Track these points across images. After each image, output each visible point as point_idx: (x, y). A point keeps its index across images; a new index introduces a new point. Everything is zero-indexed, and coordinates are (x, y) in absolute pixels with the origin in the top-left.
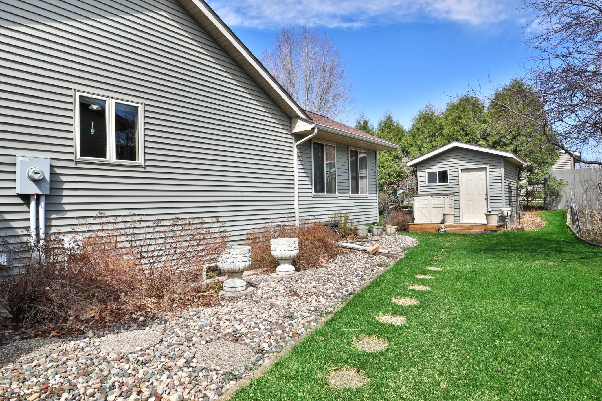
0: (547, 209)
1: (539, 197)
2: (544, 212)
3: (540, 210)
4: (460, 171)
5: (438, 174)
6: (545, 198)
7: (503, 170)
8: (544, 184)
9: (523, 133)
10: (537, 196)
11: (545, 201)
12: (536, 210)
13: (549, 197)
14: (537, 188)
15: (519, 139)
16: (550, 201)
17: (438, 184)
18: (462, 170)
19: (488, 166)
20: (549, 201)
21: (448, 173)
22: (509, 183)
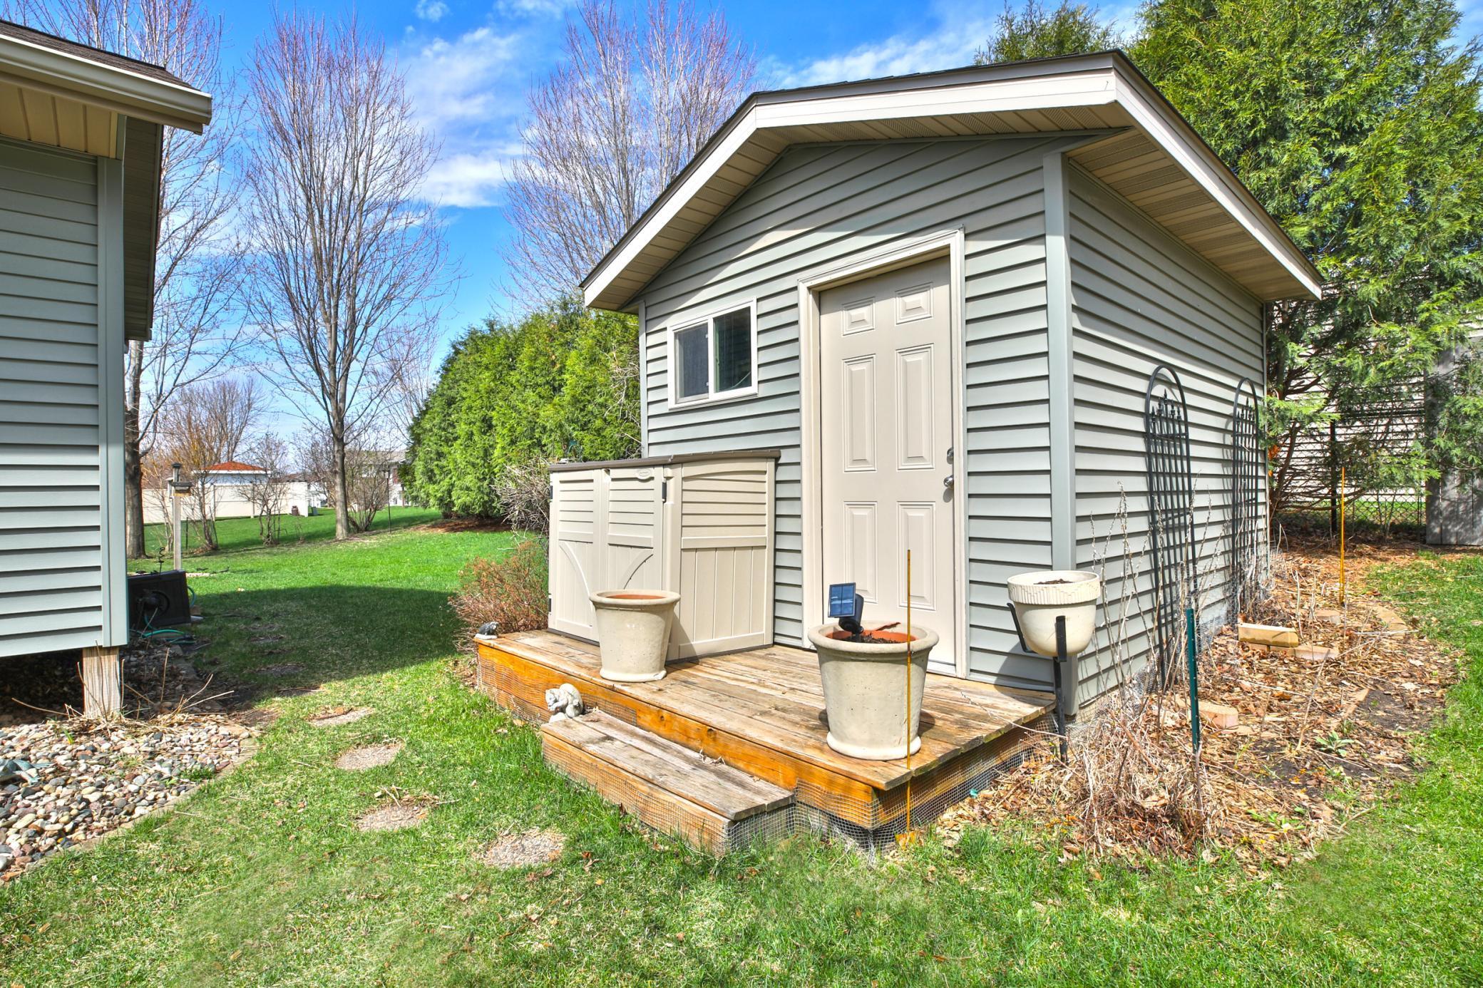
0: (1442, 545)
1: (1399, 476)
2: (1426, 561)
3: (1400, 551)
4: (805, 300)
5: (711, 336)
6: (1433, 485)
7: (1057, 247)
8: (1428, 415)
9: (1299, 112)
10: (1384, 472)
11: (1431, 501)
12: (1378, 543)
13: (1453, 481)
14: (1387, 432)
15: (1275, 153)
16: (1460, 501)
17: (714, 396)
18: (822, 295)
19: (956, 242)
20: (1452, 503)
21: (755, 327)
22: (1154, 379)
